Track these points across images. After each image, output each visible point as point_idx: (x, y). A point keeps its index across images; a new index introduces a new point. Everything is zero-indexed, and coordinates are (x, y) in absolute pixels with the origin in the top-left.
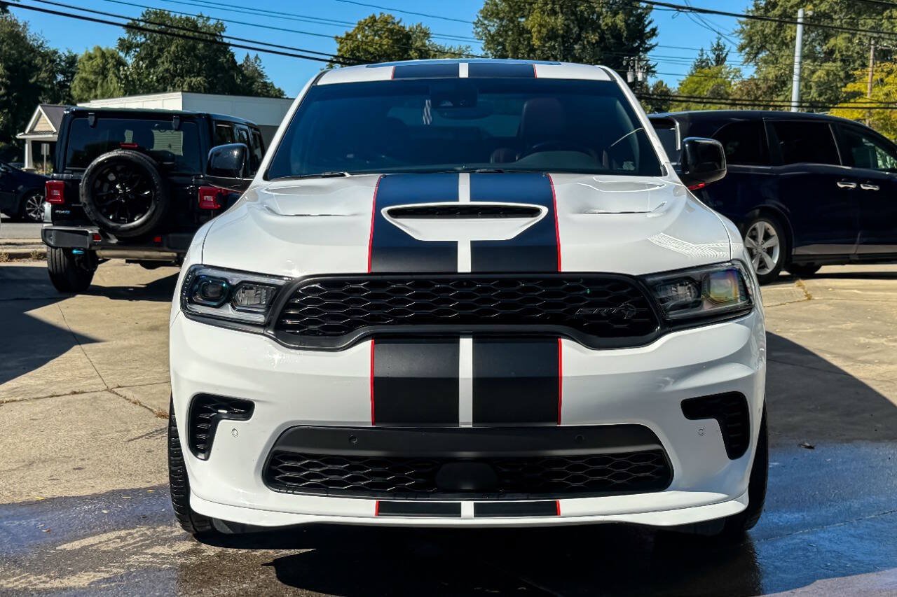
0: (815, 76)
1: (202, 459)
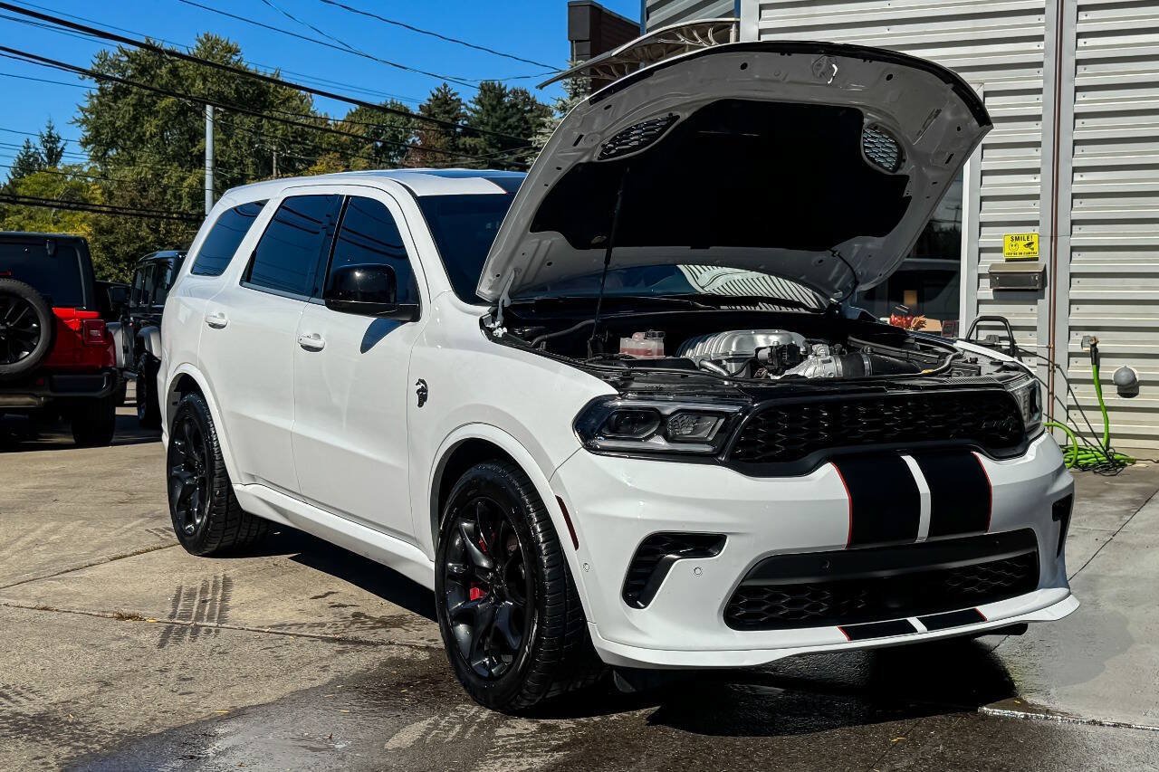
0: (185, 184)
1: (639, 607)
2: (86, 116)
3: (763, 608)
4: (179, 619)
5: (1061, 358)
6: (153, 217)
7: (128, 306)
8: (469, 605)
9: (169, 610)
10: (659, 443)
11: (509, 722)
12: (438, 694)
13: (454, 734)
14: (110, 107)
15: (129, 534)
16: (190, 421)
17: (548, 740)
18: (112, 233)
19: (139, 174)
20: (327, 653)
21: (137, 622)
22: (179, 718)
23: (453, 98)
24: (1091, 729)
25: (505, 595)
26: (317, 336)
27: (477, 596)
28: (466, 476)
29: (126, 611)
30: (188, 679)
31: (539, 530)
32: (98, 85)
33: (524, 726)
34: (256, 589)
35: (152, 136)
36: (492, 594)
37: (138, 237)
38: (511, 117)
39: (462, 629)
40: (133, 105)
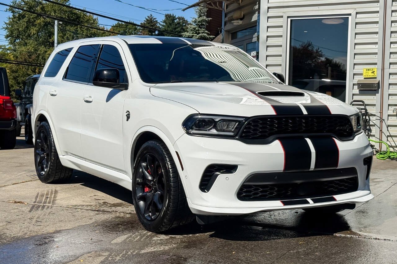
0: (47, 54)
1: (205, 192)
2: (7, 26)
3: (252, 193)
4: (37, 203)
5: (385, 117)
6: (33, 65)
7: (22, 97)
8: (145, 194)
9: (34, 200)
10: (214, 131)
11: (158, 236)
12: (133, 227)
13: (137, 239)
14: (17, 22)
15: (20, 176)
16: (43, 132)
17: (171, 241)
18: (17, 72)
19: (28, 49)
20: (92, 214)
21: (21, 204)
22: (36, 233)
23: (154, 20)
24: (375, 241)
25: (157, 190)
26: (90, 97)
27: (147, 191)
28: (144, 146)
29: (17, 200)
30: (39, 221)
31: (169, 164)
32: (12, 14)
33: (163, 237)
34: (67, 194)
35: (34, 34)
36: (153, 190)
37: (27, 74)
38: (178, 28)
39: (142, 203)
40: (26, 22)
